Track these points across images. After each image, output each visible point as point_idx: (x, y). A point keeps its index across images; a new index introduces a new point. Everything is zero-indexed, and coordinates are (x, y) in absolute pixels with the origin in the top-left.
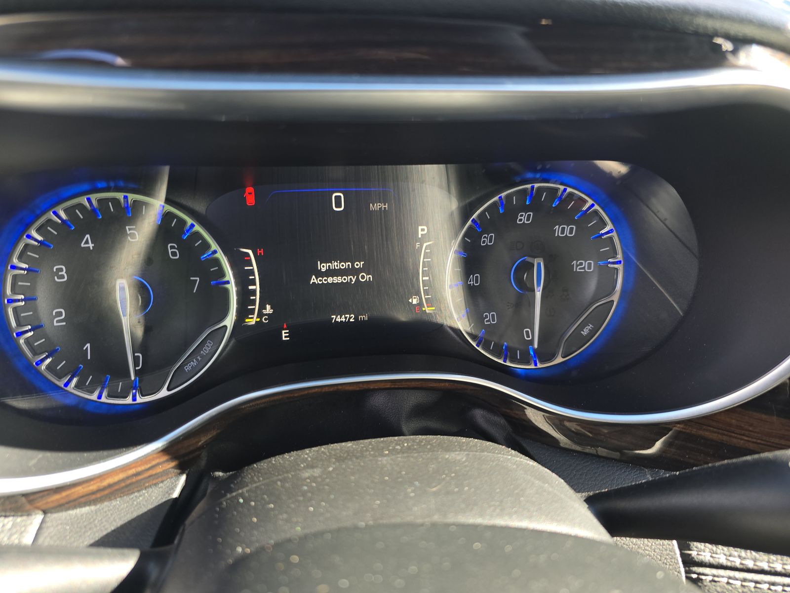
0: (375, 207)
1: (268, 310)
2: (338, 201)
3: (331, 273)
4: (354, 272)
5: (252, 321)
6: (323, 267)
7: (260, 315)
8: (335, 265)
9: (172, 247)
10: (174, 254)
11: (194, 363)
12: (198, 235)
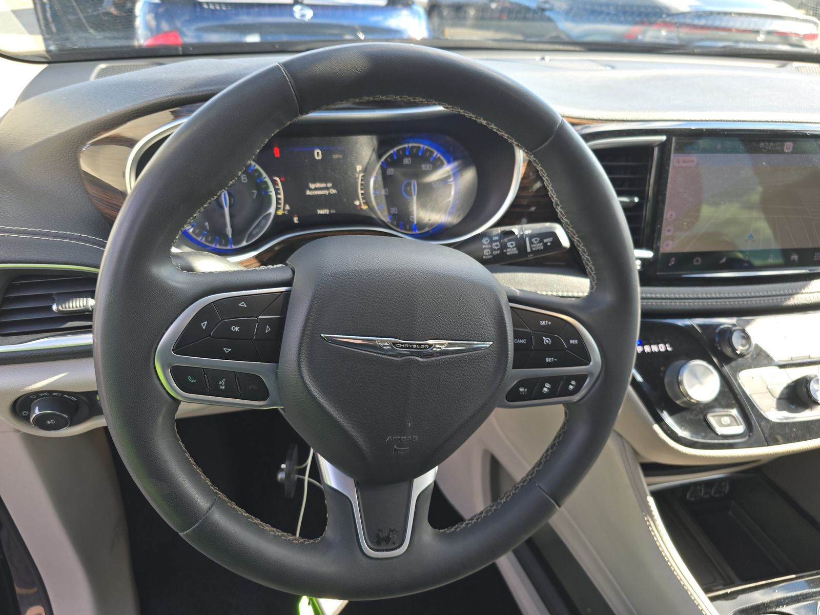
0: (335, 157)
1: (287, 207)
2: (318, 154)
3: (316, 189)
4: (327, 188)
5: (280, 213)
6: (312, 186)
7: (284, 210)
8: (318, 185)
9: (244, 177)
10: (244, 180)
11: (257, 230)
12: (257, 170)
